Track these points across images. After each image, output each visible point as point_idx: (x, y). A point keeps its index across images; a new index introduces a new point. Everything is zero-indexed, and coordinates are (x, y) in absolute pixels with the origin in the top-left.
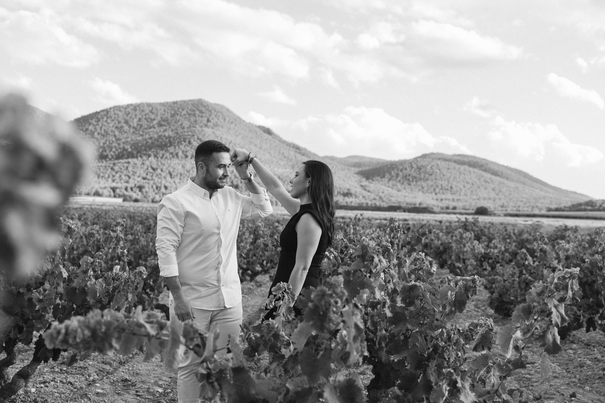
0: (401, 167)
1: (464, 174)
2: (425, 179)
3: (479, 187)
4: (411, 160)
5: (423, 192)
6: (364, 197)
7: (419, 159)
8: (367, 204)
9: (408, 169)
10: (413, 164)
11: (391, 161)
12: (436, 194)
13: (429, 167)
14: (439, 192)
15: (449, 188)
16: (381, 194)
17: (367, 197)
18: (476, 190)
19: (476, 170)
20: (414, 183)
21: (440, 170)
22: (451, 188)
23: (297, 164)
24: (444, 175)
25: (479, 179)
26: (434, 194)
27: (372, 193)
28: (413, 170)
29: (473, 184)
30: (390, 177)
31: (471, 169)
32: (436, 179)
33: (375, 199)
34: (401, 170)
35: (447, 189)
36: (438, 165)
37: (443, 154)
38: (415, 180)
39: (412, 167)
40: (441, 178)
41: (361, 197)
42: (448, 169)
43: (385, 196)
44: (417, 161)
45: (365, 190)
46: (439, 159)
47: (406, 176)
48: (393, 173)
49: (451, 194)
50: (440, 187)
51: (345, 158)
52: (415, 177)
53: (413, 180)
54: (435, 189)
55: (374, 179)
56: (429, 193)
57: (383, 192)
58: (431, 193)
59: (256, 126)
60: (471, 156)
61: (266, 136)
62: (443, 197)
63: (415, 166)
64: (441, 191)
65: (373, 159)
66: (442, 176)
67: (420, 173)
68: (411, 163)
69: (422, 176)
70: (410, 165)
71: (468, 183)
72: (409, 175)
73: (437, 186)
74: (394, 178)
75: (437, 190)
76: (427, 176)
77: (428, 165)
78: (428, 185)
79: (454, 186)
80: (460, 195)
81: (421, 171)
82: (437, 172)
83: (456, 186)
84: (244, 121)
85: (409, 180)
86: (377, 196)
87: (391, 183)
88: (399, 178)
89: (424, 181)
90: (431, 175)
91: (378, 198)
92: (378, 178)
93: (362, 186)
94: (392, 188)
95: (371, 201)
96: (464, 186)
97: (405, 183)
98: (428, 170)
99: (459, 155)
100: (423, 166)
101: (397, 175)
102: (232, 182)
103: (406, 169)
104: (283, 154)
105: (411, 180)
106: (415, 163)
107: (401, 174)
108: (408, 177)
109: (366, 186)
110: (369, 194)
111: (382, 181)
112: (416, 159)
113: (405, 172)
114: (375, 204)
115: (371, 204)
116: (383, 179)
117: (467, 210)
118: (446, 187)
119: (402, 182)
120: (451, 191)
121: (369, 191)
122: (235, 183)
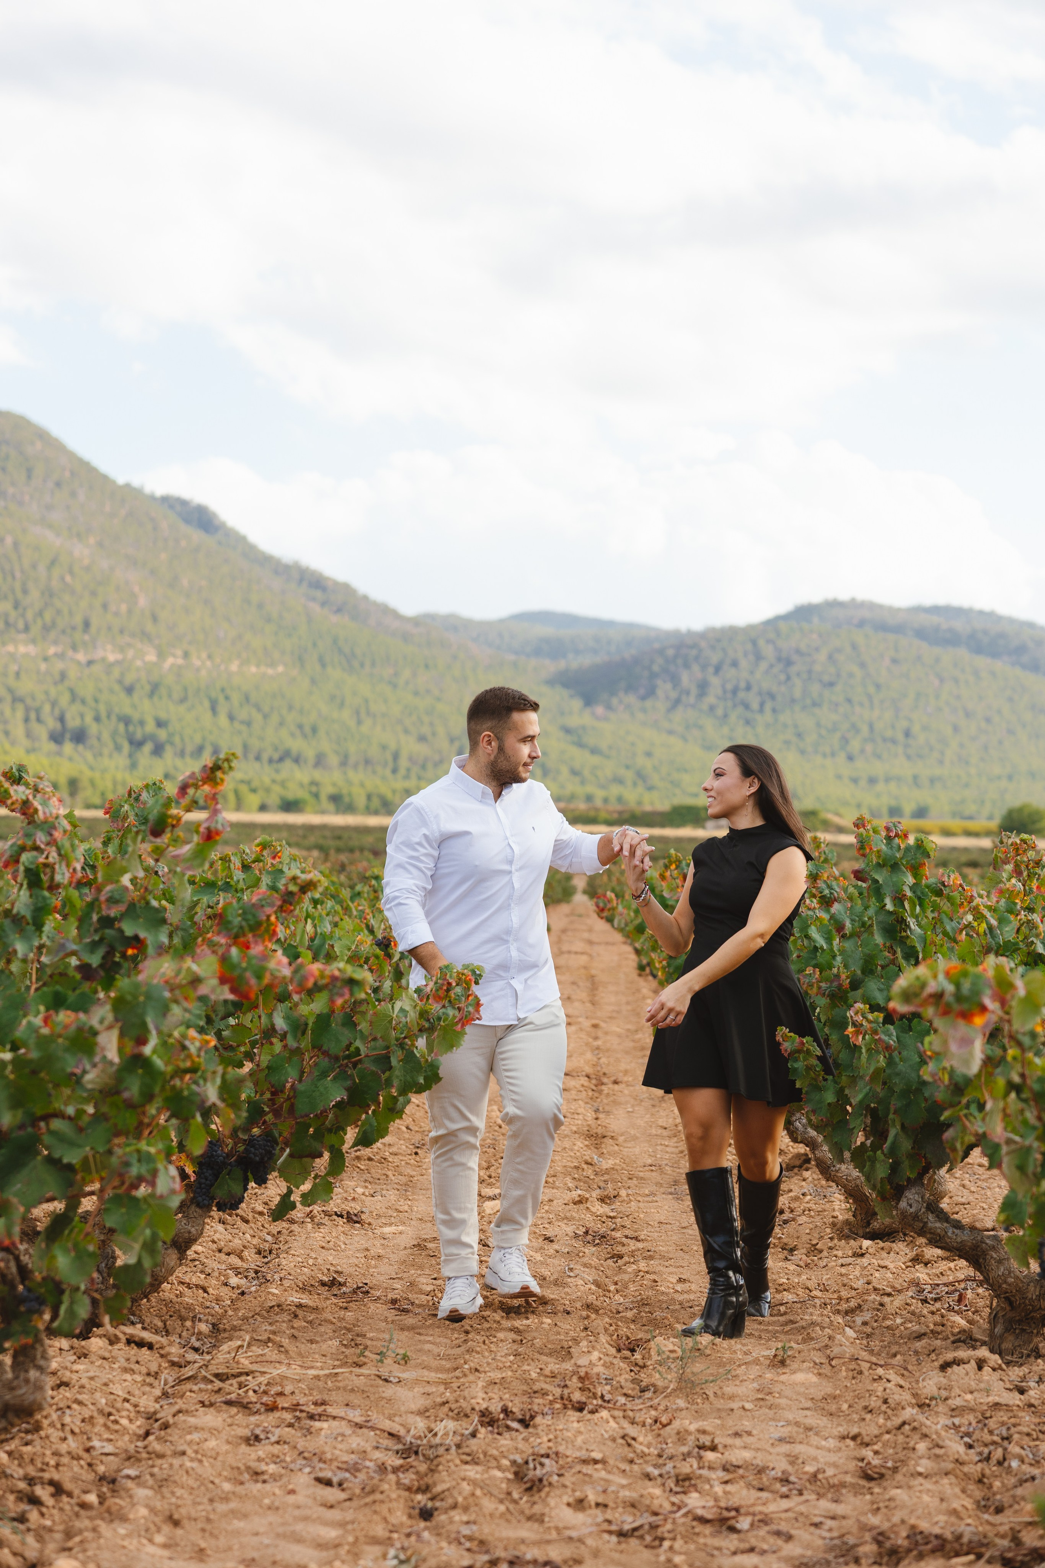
0: (715, 658)
1: (956, 681)
2: (808, 702)
3: (1011, 732)
4: (751, 628)
5: (803, 752)
6: (574, 772)
7: (783, 626)
8: (589, 798)
9: (744, 664)
10: (761, 643)
11: (676, 634)
12: (850, 758)
13: (822, 657)
14: (862, 751)
15: (900, 737)
16: (641, 761)
17: (586, 773)
18: (1000, 742)
19: (998, 665)
20: (768, 716)
21: (862, 665)
22: (907, 734)
23: (315, 645)
24: (878, 686)
25: (1010, 700)
26: (842, 757)
27: (608, 757)
28: (763, 666)
29: (988, 720)
30: (674, 695)
31: (982, 662)
32: (849, 701)
33: (619, 780)
34: (718, 669)
35: (894, 741)
36: (854, 647)
37: (872, 606)
38: (768, 706)
39: (759, 657)
40: (870, 697)
41: (565, 771)
42: (894, 661)
43: (655, 769)
44: (778, 633)
45: (580, 745)
46: (861, 624)
47: (735, 691)
48: (685, 679)
49: (909, 757)
50: (865, 729)
51: (502, 621)
52: (772, 696)
53: (762, 705)
54: (845, 741)
55: (615, 701)
56: (825, 755)
57: (649, 754)
58: (833, 755)
59: (152, 498)
60: (981, 613)
61: (197, 536)
62: (878, 768)
63: (768, 651)
64: (869, 748)
65: (611, 624)
66: (872, 690)
67: (788, 678)
68: (754, 643)
69: (797, 693)
70: (749, 647)
71: (968, 715)
72: (748, 688)
73: (855, 728)
74: (692, 699)
75: (855, 745)
76: (815, 688)
77: (817, 649)
78: (818, 725)
79: (916, 729)
80: (941, 762)
81: (793, 669)
82: (851, 675)
83: (925, 728)
84: (106, 479)
85: (747, 706)
86: (627, 767)
87: (678, 715)
88: (711, 699)
89: (804, 708)
90: (831, 684)
91: (629, 775)
92: (631, 699)
93: (567, 731)
94: (685, 739)
95: (603, 787)
96: (956, 729)
97: (733, 717)
98: (818, 668)
99: (935, 610)
100: (798, 651)
101: (703, 687)
102: (62, 719)
103: (735, 664)
104: (260, 606)
105: (755, 706)
106: (769, 641)
107: (715, 681)
108: (741, 695)
109: (584, 728)
110: (595, 760)
111: (644, 710)
112: (772, 624)
113: (730, 673)
114: (620, 799)
115: (606, 800)
116: (648, 703)
117: (970, 818)
118: (889, 733)
119: (720, 712)
120: (907, 746)
121: (594, 751)
122: (73, 723)
